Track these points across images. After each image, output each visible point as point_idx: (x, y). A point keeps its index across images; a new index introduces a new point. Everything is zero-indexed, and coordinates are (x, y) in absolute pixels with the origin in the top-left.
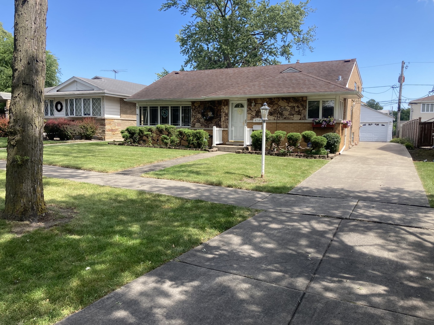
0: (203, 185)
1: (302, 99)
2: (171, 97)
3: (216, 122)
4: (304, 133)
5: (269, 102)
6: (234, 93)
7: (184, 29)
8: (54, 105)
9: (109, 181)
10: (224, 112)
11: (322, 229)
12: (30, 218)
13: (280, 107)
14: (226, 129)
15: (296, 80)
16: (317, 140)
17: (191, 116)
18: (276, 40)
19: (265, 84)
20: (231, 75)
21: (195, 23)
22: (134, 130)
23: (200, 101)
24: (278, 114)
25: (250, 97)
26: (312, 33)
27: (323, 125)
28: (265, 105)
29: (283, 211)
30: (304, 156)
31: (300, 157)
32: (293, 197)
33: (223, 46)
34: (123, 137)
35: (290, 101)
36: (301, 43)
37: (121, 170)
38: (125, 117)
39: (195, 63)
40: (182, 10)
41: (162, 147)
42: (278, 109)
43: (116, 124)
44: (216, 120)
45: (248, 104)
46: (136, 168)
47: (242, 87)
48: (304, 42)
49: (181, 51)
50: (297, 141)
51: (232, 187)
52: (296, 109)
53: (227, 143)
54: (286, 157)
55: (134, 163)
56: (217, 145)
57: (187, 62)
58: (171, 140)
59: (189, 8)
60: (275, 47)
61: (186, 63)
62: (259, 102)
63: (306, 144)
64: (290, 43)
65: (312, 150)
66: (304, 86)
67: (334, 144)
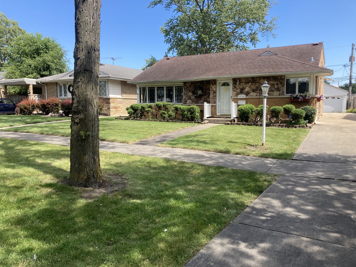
0: (214, 153)
1: (281, 77)
2: (167, 79)
3: (205, 99)
4: (285, 106)
5: (252, 80)
6: (221, 74)
7: (168, 22)
8: (67, 88)
9: (134, 150)
10: (212, 90)
11: (345, 192)
12: (92, 184)
13: (261, 84)
14: (214, 104)
15: (274, 62)
16: (297, 112)
17: (183, 94)
18: (246, 29)
19: (247, 65)
20: (215, 59)
21: (177, 17)
22: (137, 107)
23: (191, 82)
25: (236, 77)
26: (274, 22)
27: (300, 100)
28: (265, 83)
29: (298, 175)
30: (286, 126)
31: (282, 127)
32: (299, 163)
33: (203, 35)
34: (129, 113)
35: (270, 80)
36: (265, 31)
37: (138, 141)
38: (125, 96)
39: (176, 50)
40: (166, 7)
41: (161, 121)
43: (119, 102)
44: (205, 97)
45: (233, 83)
46: (150, 138)
47: (227, 69)
48: (267, 30)
49: (165, 41)
50: (279, 113)
51: (240, 155)
52: (275, 87)
53: (216, 116)
55: (147, 135)
56: (207, 118)
58: (169, 114)
59: (172, 4)
60: (245, 34)
61: (169, 50)
62: (243, 81)
63: (287, 115)
64: (256, 31)
65: (292, 121)
66: (282, 67)
67: (311, 116)
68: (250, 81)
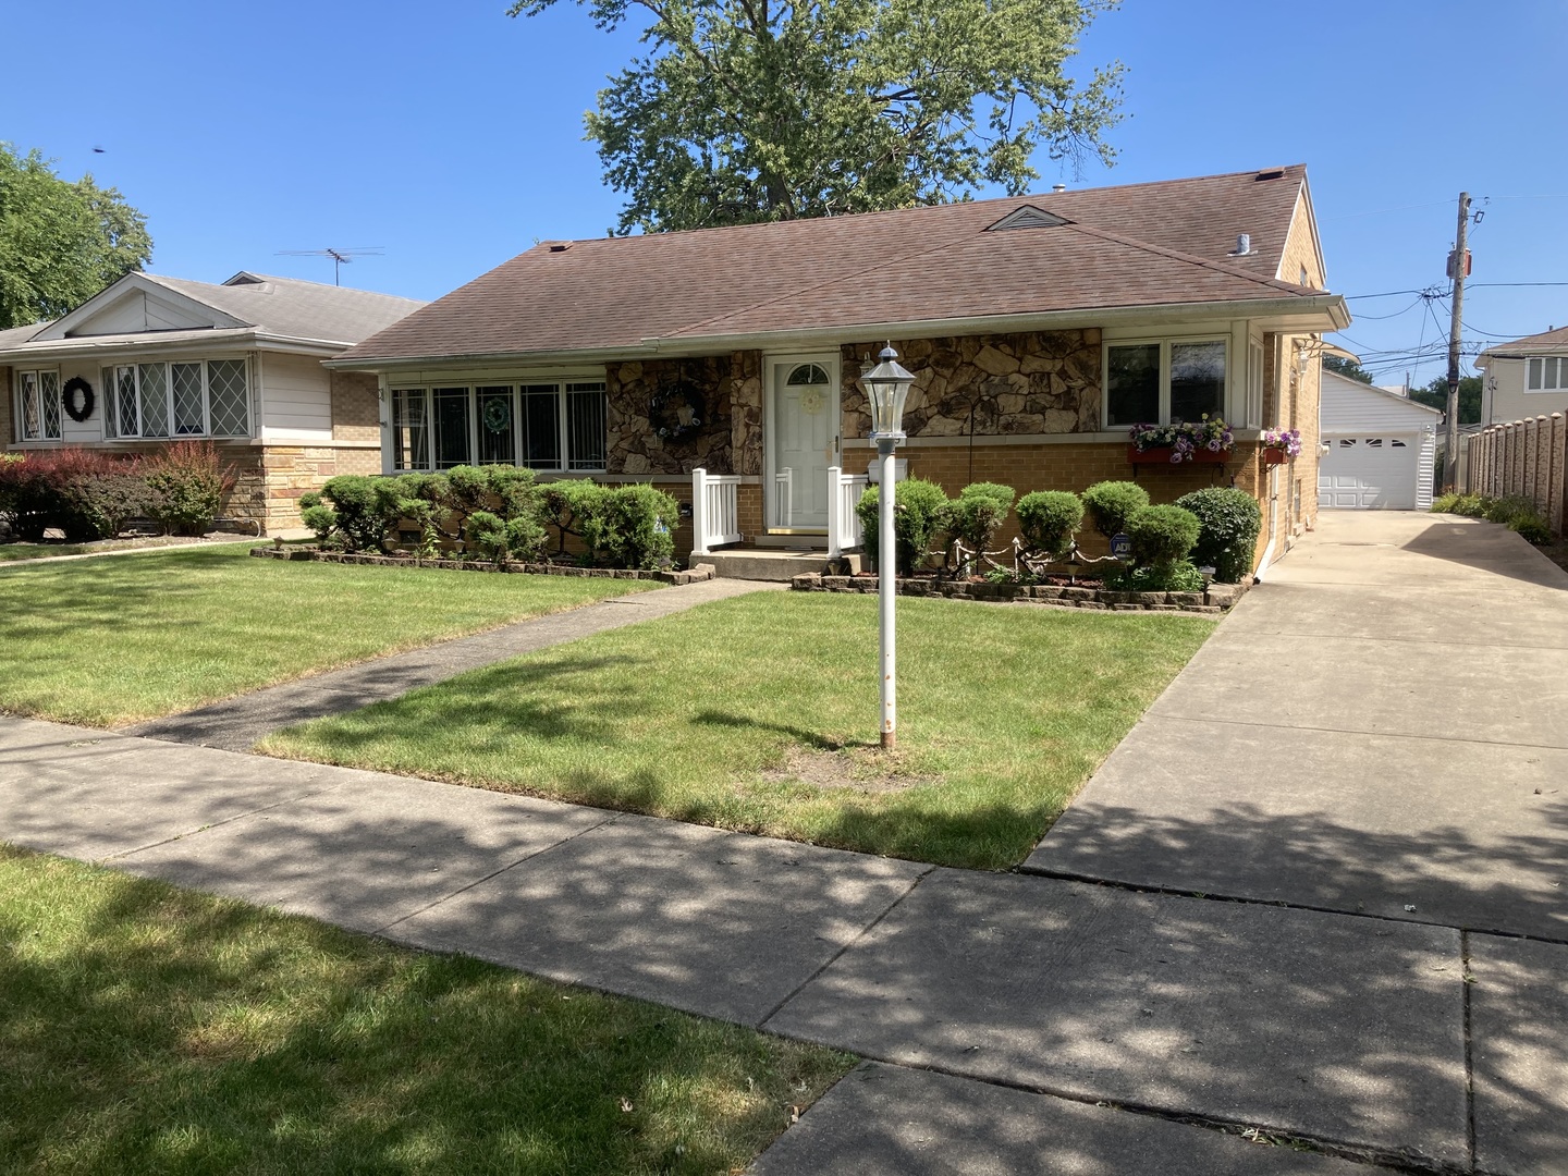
1: (1082, 338)
3: (712, 450)
4: (1092, 492)
5: (936, 355)
6: (781, 321)
7: (614, 87)
8: (60, 394)
10: (742, 406)
13: (984, 375)
14: (753, 480)
15: (1054, 258)
16: (1155, 523)
17: (609, 425)
18: (970, 119)
19: (918, 276)
20: (778, 248)
21: (655, 63)
22: (357, 492)
23: (643, 362)
24: (978, 408)
25: (855, 335)
26: (1109, 93)
27: (1178, 455)
28: (887, 359)
29: (988, 1069)
30: (1096, 599)
31: (1078, 605)
32: (1052, 905)
33: (759, 142)
34: (310, 524)
35: (1025, 350)
36: (1066, 131)
37: (185, 709)
39: (661, 220)
40: (599, 13)
42: (974, 388)
43: (315, 466)
44: (711, 440)
45: (845, 368)
46: (271, 689)
47: (819, 293)
48: (1077, 129)
49: (606, 176)
50: (1063, 529)
52: (1054, 386)
53: (760, 540)
54: (1016, 604)
55: (276, 663)
56: (714, 548)
57: (630, 218)
58: (510, 532)
60: (968, 145)
61: (628, 220)
63: (1104, 538)
64: (1024, 133)
65: (1131, 569)
66: (1089, 282)
67: (1230, 541)
68: (928, 356)
